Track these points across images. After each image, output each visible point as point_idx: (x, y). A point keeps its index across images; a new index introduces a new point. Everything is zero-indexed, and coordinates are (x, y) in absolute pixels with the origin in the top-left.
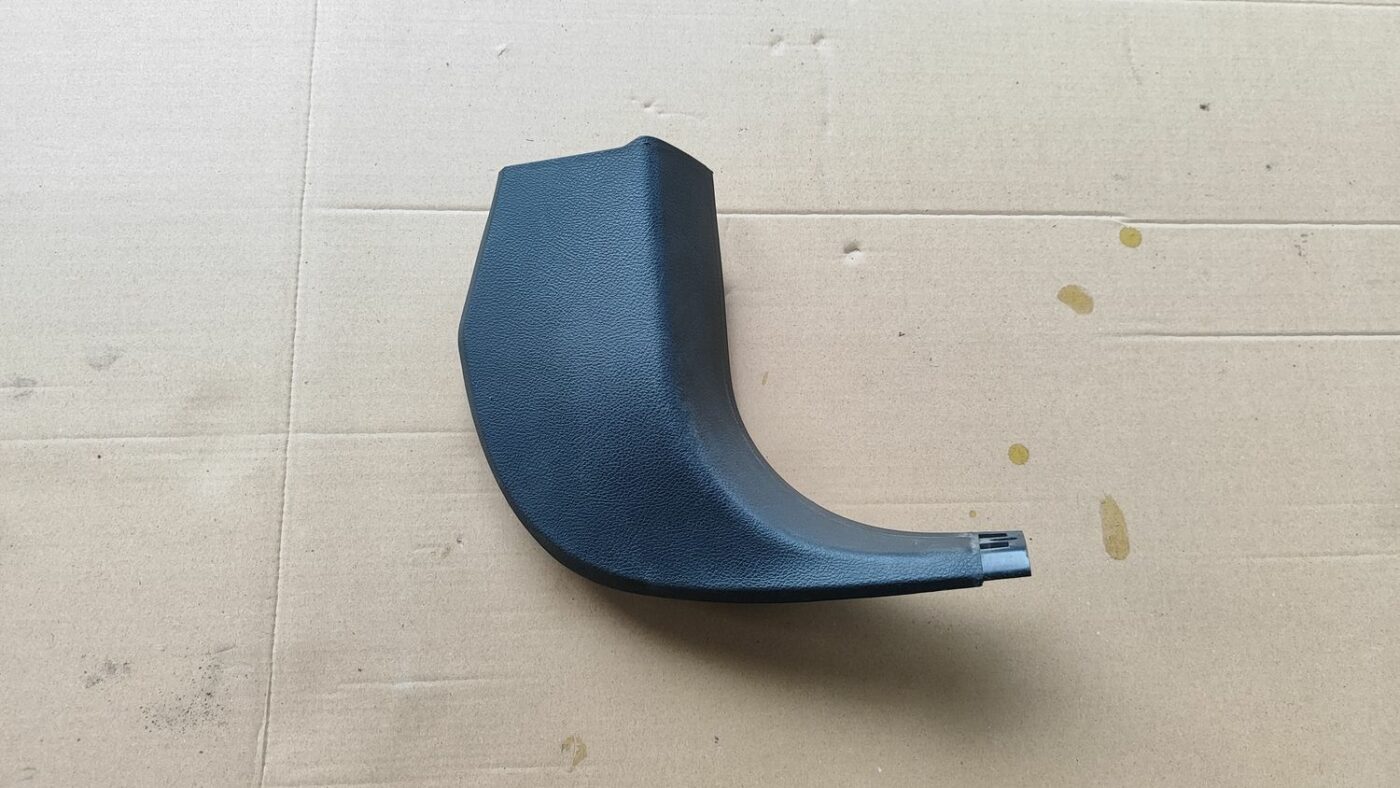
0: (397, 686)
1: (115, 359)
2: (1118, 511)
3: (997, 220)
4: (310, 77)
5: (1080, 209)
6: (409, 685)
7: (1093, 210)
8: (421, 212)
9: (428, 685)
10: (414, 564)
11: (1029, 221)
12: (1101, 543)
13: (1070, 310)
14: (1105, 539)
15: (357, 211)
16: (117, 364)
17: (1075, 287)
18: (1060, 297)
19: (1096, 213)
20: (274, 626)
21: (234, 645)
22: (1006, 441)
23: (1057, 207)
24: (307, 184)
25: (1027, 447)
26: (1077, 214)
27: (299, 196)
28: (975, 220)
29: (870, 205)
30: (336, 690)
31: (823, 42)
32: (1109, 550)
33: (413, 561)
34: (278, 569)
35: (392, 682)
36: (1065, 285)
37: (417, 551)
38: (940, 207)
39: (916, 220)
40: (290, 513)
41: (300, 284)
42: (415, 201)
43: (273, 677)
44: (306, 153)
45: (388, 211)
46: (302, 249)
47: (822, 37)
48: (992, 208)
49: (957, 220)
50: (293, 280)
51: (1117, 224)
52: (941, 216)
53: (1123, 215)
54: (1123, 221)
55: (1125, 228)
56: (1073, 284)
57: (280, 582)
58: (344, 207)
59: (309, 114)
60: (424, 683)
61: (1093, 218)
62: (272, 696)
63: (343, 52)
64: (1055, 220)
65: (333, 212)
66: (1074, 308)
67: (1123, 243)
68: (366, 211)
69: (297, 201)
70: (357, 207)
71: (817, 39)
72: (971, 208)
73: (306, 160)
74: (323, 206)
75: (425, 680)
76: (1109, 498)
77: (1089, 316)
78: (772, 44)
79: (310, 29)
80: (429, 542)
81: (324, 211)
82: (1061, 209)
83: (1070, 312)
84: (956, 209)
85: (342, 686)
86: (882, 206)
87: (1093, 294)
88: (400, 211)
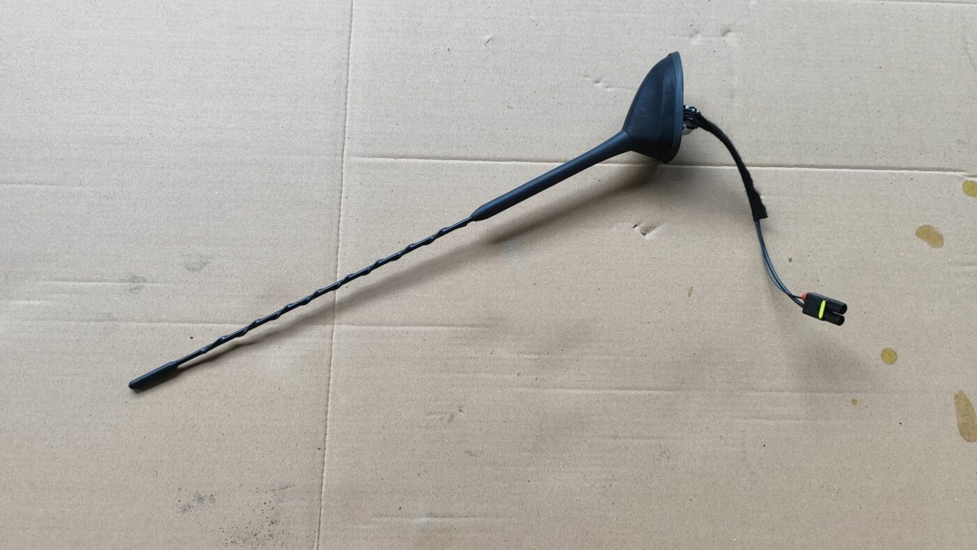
0: (415, 521)
1: (205, 264)
2: (968, 404)
3: (866, 174)
4: (348, 59)
5: (931, 166)
6: (424, 520)
7: (941, 167)
8: (430, 161)
9: (438, 520)
10: (426, 427)
11: (891, 174)
12: (957, 427)
13: (926, 244)
14: (959, 425)
15: (383, 159)
16: (206, 268)
17: (929, 226)
18: (917, 234)
19: (944, 170)
20: (323, 470)
21: (294, 485)
22: (879, 346)
23: (913, 164)
24: (346, 140)
25: (895, 350)
26: (929, 170)
27: (341, 148)
28: (849, 173)
29: (768, 160)
30: (369, 523)
31: (730, 34)
32: (962, 433)
33: (427, 425)
34: (326, 428)
35: (411, 518)
36: (921, 225)
37: (429, 417)
38: (822, 163)
39: (804, 172)
40: (335, 385)
41: (342, 213)
42: (426, 152)
43: (323, 510)
44: (346, 115)
45: (405, 160)
46: (343, 187)
47: (729, 31)
48: (862, 164)
49: (835, 172)
50: (338, 210)
51: (960, 178)
52: (823, 170)
53: (964, 171)
54: (965, 176)
55: (966, 182)
56: (928, 224)
57: (328, 438)
58: (373, 157)
59: (347, 86)
60: (435, 519)
61: (942, 173)
62: (322, 524)
63: (372, 40)
64: (911, 174)
65: (366, 160)
66: (928, 243)
67: (965, 193)
68: (389, 160)
69: (340, 151)
70: (383, 157)
71: (725, 32)
72: (846, 164)
73: (345, 120)
74: (359, 156)
75: (436, 517)
76: (961, 392)
77: (941, 250)
78: (691, 36)
79: (348, 22)
80: (438, 411)
81: (360, 160)
82: (915, 166)
83: (925, 246)
84: (835, 164)
85: (374, 519)
86: (777, 160)
87: (942, 232)
88: (414, 160)
